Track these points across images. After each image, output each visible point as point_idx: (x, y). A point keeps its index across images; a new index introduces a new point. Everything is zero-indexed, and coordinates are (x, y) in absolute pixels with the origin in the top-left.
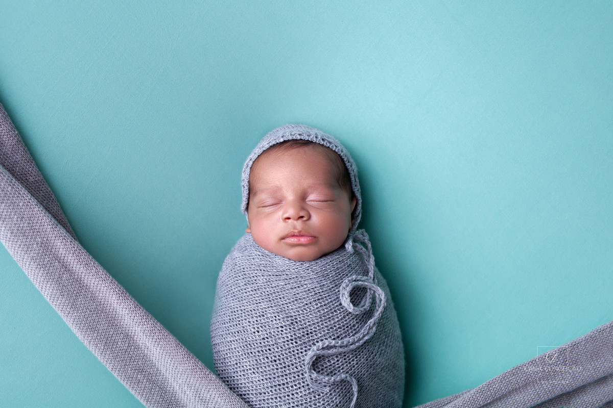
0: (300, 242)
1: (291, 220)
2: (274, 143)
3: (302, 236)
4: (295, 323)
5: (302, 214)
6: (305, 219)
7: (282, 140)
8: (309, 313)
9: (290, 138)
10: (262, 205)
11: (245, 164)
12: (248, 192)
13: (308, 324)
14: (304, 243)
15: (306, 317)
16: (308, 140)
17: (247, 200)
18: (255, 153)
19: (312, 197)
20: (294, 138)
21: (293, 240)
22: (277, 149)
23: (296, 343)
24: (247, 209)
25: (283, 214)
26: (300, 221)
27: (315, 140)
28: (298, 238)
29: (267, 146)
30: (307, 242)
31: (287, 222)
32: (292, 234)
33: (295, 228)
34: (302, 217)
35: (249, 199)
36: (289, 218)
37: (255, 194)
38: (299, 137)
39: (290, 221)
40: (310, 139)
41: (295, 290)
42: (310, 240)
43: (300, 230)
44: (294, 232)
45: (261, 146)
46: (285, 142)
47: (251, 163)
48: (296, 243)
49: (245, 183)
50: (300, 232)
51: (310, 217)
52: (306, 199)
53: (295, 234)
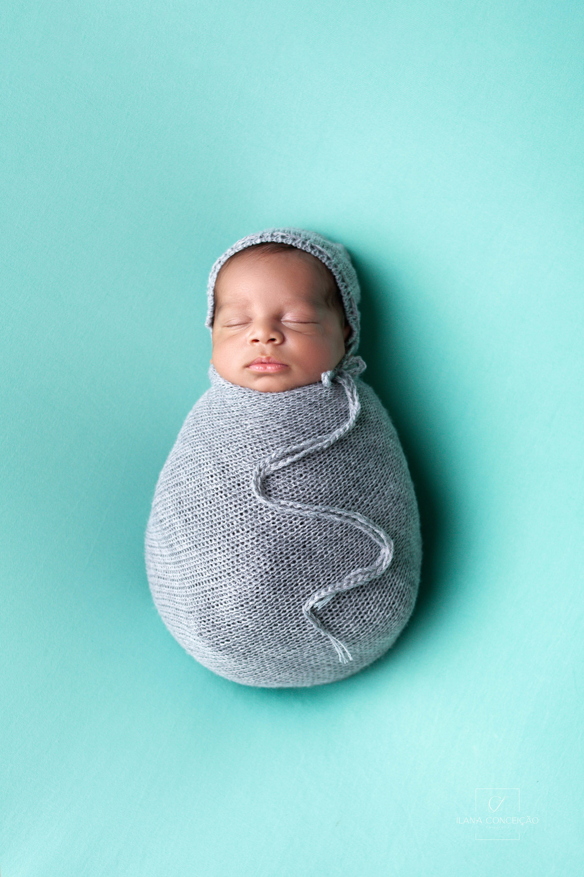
0: (266, 371)
1: (260, 342)
2: (249, 244)
3: (270, 363)
4: (226, 472)
5: (272, 336)
6: (277, 342)
7: (258, 241)
8: (242, 458)
9: (269, 240)
10: (227, 324)
11: (213, 267)
12: (213, 304)
13: (240, 471)
14: (272, 372)
15: (238, 463)
16: (291, 245)
17: (212, 313)
18: (226, 255)
19: (288, 317)
20: (274, 240)
21: (257, 368)
22: (252, 252)
23: (226, 495)
24: (212, 324)
25: (251, 334)
26: (270, 345)
27: (300, 246)
28: (264, 365)
29: (240, 248)
30: (276, 371)
31: (255, 345)
32: (259, 360)
33: (263, 353)
34: (273, 340)
35: (214, 312)
36: (257, 341)
37: (220, 308)
38: (280, 240)
39: (256, 344)
40: (293, 244)
41: (232, 430)
42: (279, 368)
43: (269, 355)
44: (261, 359)
45: (234, 245)
46: (262, 244)
47: (219, 267)
48: (261, 371)
49: (210, 292)
50: (268, 358)
51: (283, 340)
52: (281, 319)
53: (263, 361)
